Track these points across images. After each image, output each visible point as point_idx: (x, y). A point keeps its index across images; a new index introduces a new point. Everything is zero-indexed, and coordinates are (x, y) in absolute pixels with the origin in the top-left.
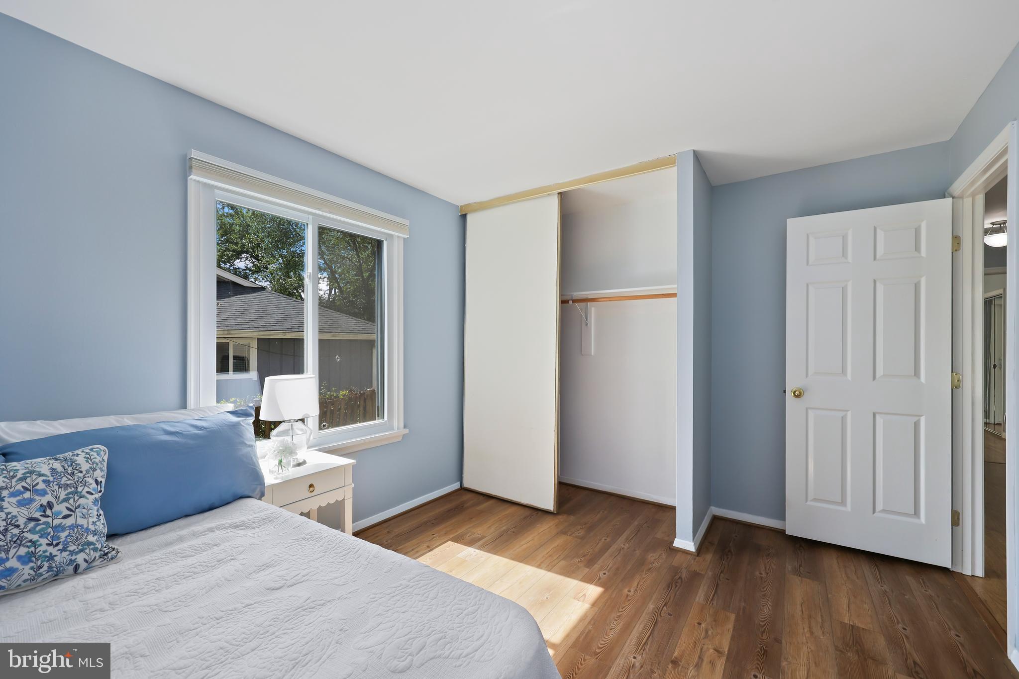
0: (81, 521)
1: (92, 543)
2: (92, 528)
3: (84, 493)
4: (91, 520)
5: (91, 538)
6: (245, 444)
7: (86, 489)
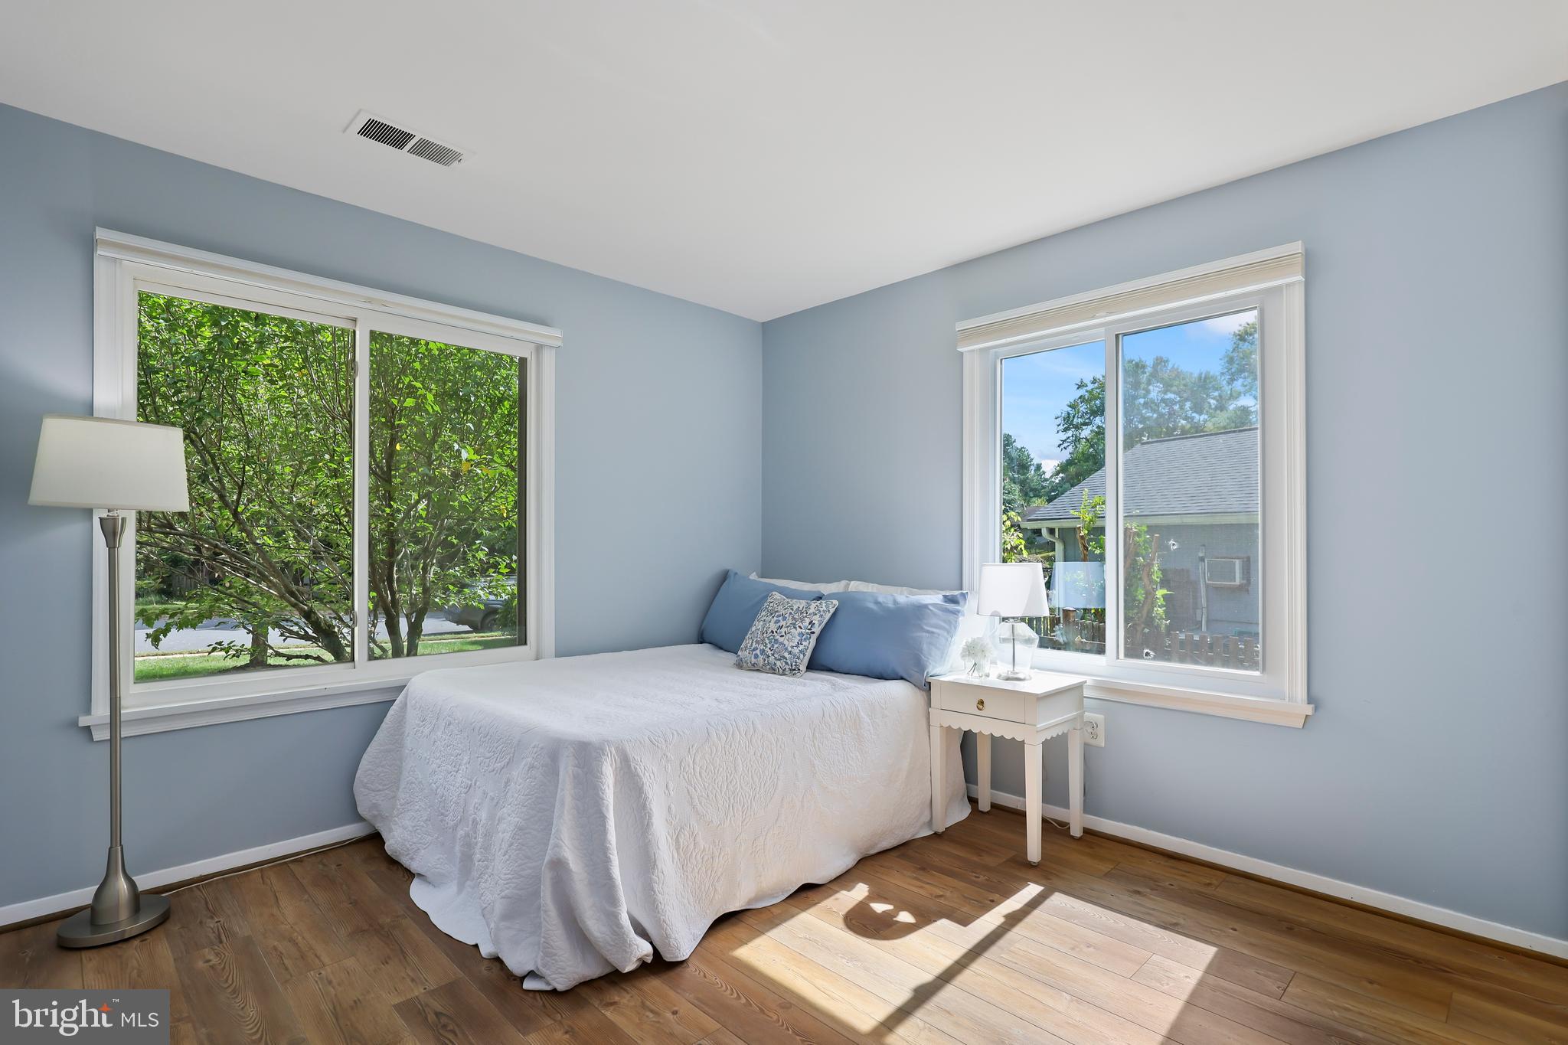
0: (786, 642)
1: (785, 658)
2: (790, 649)
3: (797, 626)
4: (791, 644)
5: (786, 655)
6: (922, 628)
7: (800, 624)
